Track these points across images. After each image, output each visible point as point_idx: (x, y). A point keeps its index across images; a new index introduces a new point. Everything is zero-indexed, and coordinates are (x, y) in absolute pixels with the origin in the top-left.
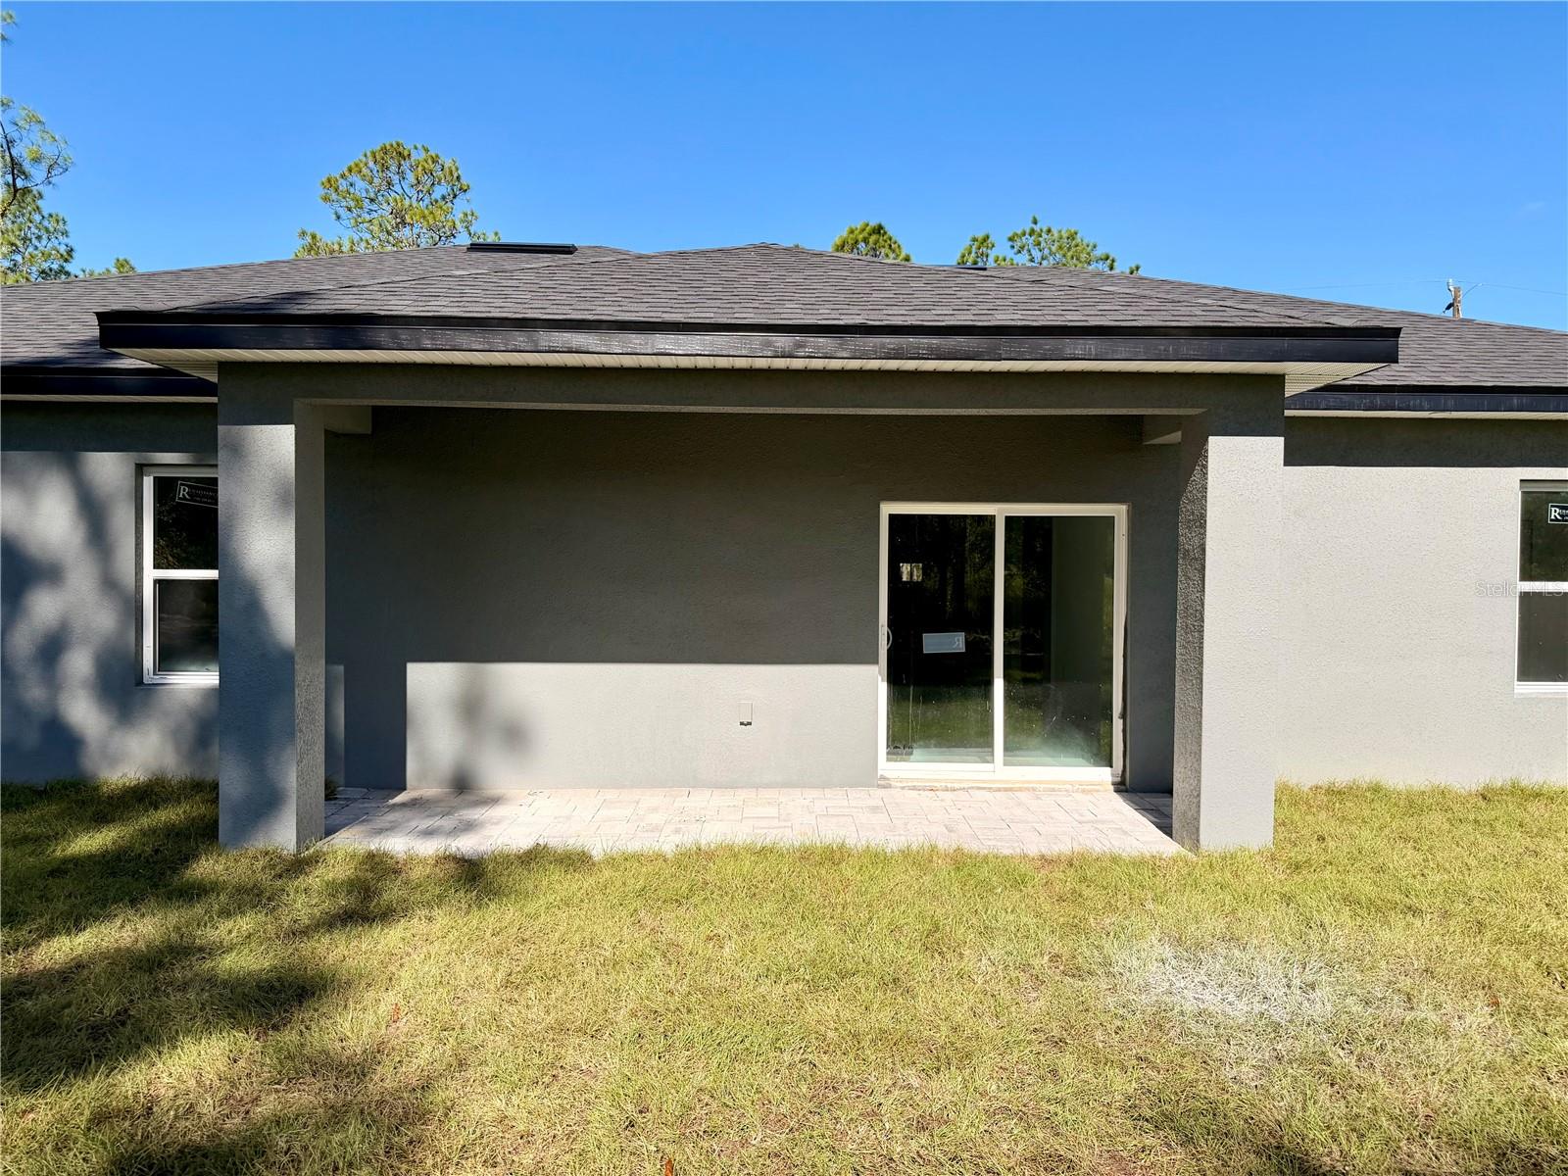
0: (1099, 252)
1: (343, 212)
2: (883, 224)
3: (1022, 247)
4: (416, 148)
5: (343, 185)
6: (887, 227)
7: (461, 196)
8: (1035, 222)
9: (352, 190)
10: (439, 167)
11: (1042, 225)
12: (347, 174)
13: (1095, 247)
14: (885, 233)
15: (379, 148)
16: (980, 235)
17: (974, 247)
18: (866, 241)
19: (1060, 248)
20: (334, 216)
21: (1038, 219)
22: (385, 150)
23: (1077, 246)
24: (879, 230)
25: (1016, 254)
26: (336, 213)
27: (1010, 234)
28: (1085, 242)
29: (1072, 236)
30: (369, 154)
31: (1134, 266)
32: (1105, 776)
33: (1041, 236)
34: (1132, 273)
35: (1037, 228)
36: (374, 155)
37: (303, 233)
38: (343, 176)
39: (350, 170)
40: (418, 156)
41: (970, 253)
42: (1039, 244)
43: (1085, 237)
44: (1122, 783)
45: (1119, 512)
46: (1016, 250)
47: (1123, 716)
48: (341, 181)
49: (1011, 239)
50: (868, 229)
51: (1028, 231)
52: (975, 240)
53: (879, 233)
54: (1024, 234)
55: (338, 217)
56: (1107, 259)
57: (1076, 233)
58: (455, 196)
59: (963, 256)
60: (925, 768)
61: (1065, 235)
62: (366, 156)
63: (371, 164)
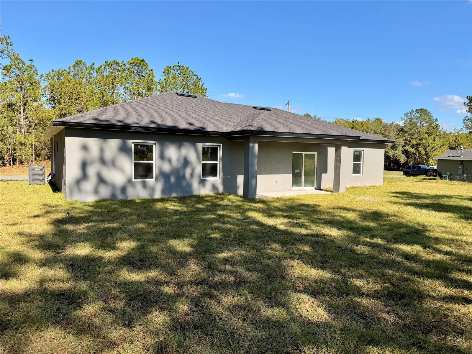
3: (176, 70)
8: (179, 63)
32: (313, 188)
44: (316, 189)
45: (316, 153)
47: (316, 180)
60: (295, 188)
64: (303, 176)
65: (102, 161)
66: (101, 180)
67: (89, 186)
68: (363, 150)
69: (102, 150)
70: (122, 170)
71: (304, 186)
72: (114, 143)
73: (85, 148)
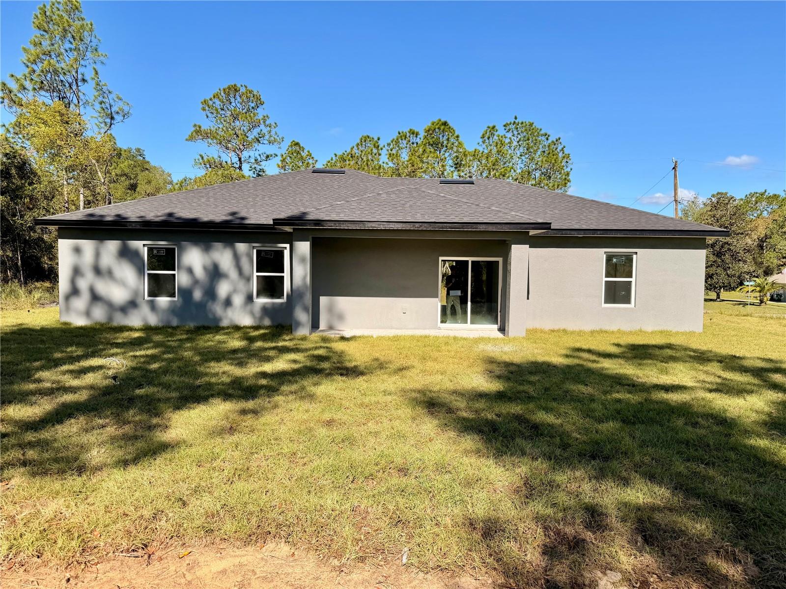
0: (543, 132)
1: (209, 115)
2: (447, 121)
3: (509, 130)
4: (242, 86)
5: (211, 103)
6: (449, 122)
7: (261, 107)
8: (516, 119)
9: (214, 105)
10: (252, 96)
11: (519, 120)
12: (212, 98)
13: (541, 130)
14: (448, 125)
15: (227, 87)
16: (491, 125)
17: (488, 131)
18: (439, 128)
19: (526, 130)
20: (206, 117)
21: (517, 117)
22: (229, 88)
23: (533, 129)
24: (445, 124)
25: (506, 132)
26: (207, 115)
27: (504, 124)
28: (537, 127)
29: (531, 125)
30: (222, 89)
31: (558, 138)
32: (495, 327)
33: (518, 125)
34: (557, 141)
35: (517, 121)
36: (224, 90)
37: (195, 125)
38: (211, 99)
39: (214, 97)
40: (243, 90)
41: (486, 133)
42: (517, 128)
43: (537, 125)
44: (500, 329)
45: (500, 259)
46: (506, 131)
47: (500, 312)
48: (209, 101)
49: (505, 126)
50: (440, 123)
51: (512, 122)
52: (489, 127)
53: (445, 125)
54: (511, 124)
55: (208, 117)
56: (546, 135)
57: (533, 124)
58: (258, 107)
59: (483, 135)
61: (528, 124)
62: (220, 90)
63: (222, 94)
64: (469, 304)
65: (97, 270)
66: (95, 297)
67: (80, 303)
68: (636, 253)
69: (97, 255)
70: (123, 283)
71: (472, 323)
72: (112, 246)
73: (77, 250)
